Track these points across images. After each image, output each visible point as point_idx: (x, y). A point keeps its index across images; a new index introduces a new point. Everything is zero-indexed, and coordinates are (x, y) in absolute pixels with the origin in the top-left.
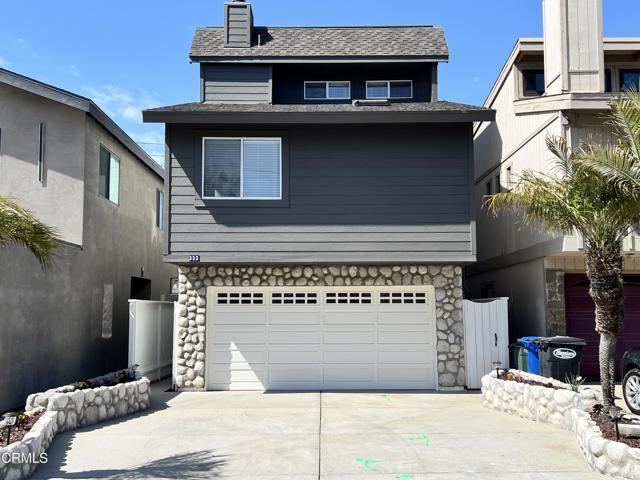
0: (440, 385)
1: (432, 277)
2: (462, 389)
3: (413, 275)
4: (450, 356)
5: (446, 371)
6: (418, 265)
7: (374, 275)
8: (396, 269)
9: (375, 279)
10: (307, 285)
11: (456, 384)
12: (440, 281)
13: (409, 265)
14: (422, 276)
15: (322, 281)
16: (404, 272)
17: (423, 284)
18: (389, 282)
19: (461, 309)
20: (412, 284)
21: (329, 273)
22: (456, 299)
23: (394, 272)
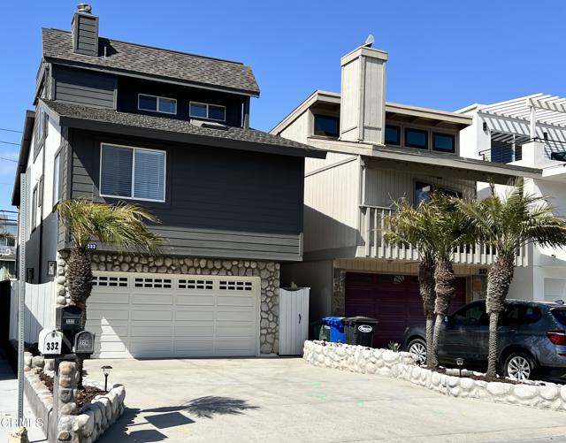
0: (261, 352)
1: (260, 270)
2: (275, 355)
3: (246, 268)
4: (270, 330)
5: (266, 342)
6: (250, 261)
7: (219, 267)
8: (235, 263)
9: (219, 270)
10: (167, 272)
11: (272, 352)
12: (265, 274)
13: (244, 260)
14: (253, 269)
15: (179, 270)
16: (240, 266)
17: (253, 275)
18: (229, 273)
19: (278, 296)
20: (245, 275)
21: (185, 264)
22: (276, 288)
23: (233, 265)
